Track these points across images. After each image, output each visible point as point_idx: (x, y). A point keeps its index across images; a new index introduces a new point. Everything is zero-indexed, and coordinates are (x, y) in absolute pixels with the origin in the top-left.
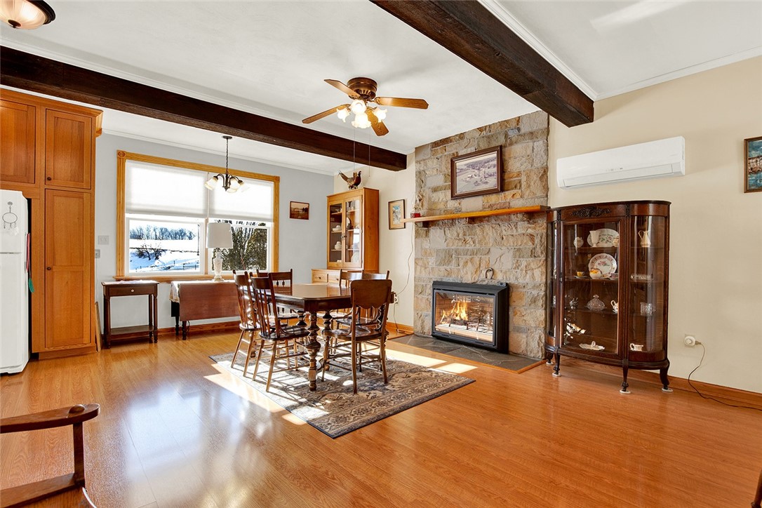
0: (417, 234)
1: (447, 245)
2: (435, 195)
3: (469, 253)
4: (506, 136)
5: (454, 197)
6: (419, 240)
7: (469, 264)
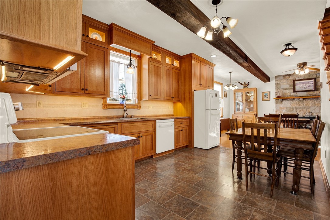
0: (277, 103)
1: (291, 106)
2: (285, 91)
3: (301, 108)
4: (316, 75)
5: (294, 92)
6: (278, 105)
7: (301, 111)
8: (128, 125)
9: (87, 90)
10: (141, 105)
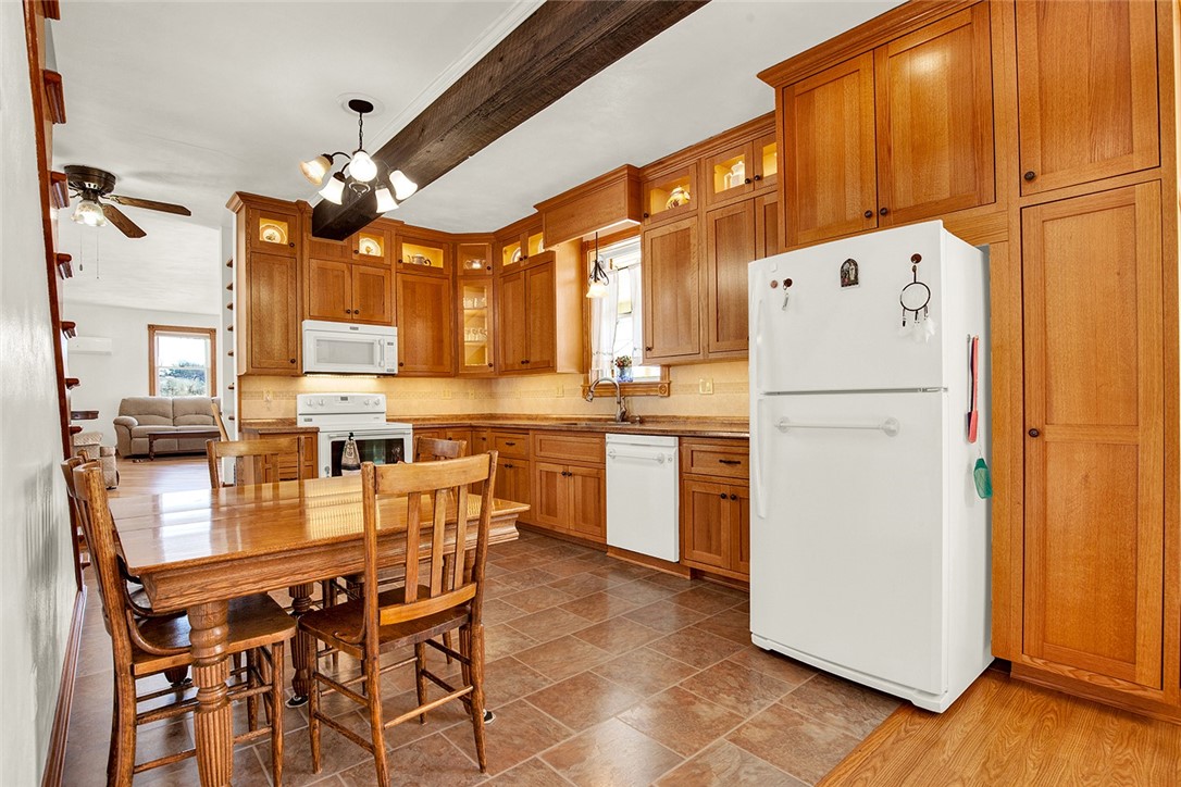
8: (546, 437)
9: (527, 362)
10: (669, 384)
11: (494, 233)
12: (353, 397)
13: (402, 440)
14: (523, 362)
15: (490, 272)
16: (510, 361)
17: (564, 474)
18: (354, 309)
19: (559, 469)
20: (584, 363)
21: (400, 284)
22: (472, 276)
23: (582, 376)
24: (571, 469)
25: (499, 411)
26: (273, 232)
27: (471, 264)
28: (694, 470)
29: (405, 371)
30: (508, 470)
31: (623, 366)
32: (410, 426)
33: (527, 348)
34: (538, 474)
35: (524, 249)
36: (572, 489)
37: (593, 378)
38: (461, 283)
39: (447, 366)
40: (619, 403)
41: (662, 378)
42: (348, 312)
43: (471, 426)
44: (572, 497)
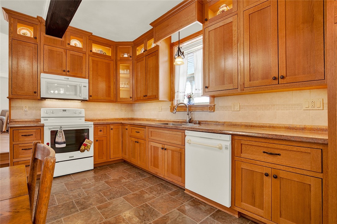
8: (154, 130)
9: (146, 96)
10: (214, 106)
11: (133, 42)
12: (69, 110)
13: (89, 129)
14: (144, 96)
15: (131, 59)
16: (139, 96)
17: (163, 149)
18: (67, 70)
19: (160, 146)
20: (171, 95)
21: (91, 61)
22: (124, 60)
23: (170, 103)
24: (166, 147)
25: (135, 117)
26: (26, 31)
27: (124, 55)
28: (243, 155)
29: (92, 99)
30: (136, 144)
31: (190, 97)
32: (92, 123)
33: (146, 90)
34: (150, 147)
35: (146, 47)
36: (166, 156)
37: (175, 103)
38: (119, 63)
39: (112, 97)
40: (188, 114)
41: (210, 103)
42: (64, 71)
43: (121, 123)
44: (166, 160)
